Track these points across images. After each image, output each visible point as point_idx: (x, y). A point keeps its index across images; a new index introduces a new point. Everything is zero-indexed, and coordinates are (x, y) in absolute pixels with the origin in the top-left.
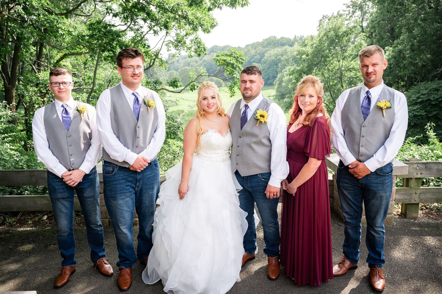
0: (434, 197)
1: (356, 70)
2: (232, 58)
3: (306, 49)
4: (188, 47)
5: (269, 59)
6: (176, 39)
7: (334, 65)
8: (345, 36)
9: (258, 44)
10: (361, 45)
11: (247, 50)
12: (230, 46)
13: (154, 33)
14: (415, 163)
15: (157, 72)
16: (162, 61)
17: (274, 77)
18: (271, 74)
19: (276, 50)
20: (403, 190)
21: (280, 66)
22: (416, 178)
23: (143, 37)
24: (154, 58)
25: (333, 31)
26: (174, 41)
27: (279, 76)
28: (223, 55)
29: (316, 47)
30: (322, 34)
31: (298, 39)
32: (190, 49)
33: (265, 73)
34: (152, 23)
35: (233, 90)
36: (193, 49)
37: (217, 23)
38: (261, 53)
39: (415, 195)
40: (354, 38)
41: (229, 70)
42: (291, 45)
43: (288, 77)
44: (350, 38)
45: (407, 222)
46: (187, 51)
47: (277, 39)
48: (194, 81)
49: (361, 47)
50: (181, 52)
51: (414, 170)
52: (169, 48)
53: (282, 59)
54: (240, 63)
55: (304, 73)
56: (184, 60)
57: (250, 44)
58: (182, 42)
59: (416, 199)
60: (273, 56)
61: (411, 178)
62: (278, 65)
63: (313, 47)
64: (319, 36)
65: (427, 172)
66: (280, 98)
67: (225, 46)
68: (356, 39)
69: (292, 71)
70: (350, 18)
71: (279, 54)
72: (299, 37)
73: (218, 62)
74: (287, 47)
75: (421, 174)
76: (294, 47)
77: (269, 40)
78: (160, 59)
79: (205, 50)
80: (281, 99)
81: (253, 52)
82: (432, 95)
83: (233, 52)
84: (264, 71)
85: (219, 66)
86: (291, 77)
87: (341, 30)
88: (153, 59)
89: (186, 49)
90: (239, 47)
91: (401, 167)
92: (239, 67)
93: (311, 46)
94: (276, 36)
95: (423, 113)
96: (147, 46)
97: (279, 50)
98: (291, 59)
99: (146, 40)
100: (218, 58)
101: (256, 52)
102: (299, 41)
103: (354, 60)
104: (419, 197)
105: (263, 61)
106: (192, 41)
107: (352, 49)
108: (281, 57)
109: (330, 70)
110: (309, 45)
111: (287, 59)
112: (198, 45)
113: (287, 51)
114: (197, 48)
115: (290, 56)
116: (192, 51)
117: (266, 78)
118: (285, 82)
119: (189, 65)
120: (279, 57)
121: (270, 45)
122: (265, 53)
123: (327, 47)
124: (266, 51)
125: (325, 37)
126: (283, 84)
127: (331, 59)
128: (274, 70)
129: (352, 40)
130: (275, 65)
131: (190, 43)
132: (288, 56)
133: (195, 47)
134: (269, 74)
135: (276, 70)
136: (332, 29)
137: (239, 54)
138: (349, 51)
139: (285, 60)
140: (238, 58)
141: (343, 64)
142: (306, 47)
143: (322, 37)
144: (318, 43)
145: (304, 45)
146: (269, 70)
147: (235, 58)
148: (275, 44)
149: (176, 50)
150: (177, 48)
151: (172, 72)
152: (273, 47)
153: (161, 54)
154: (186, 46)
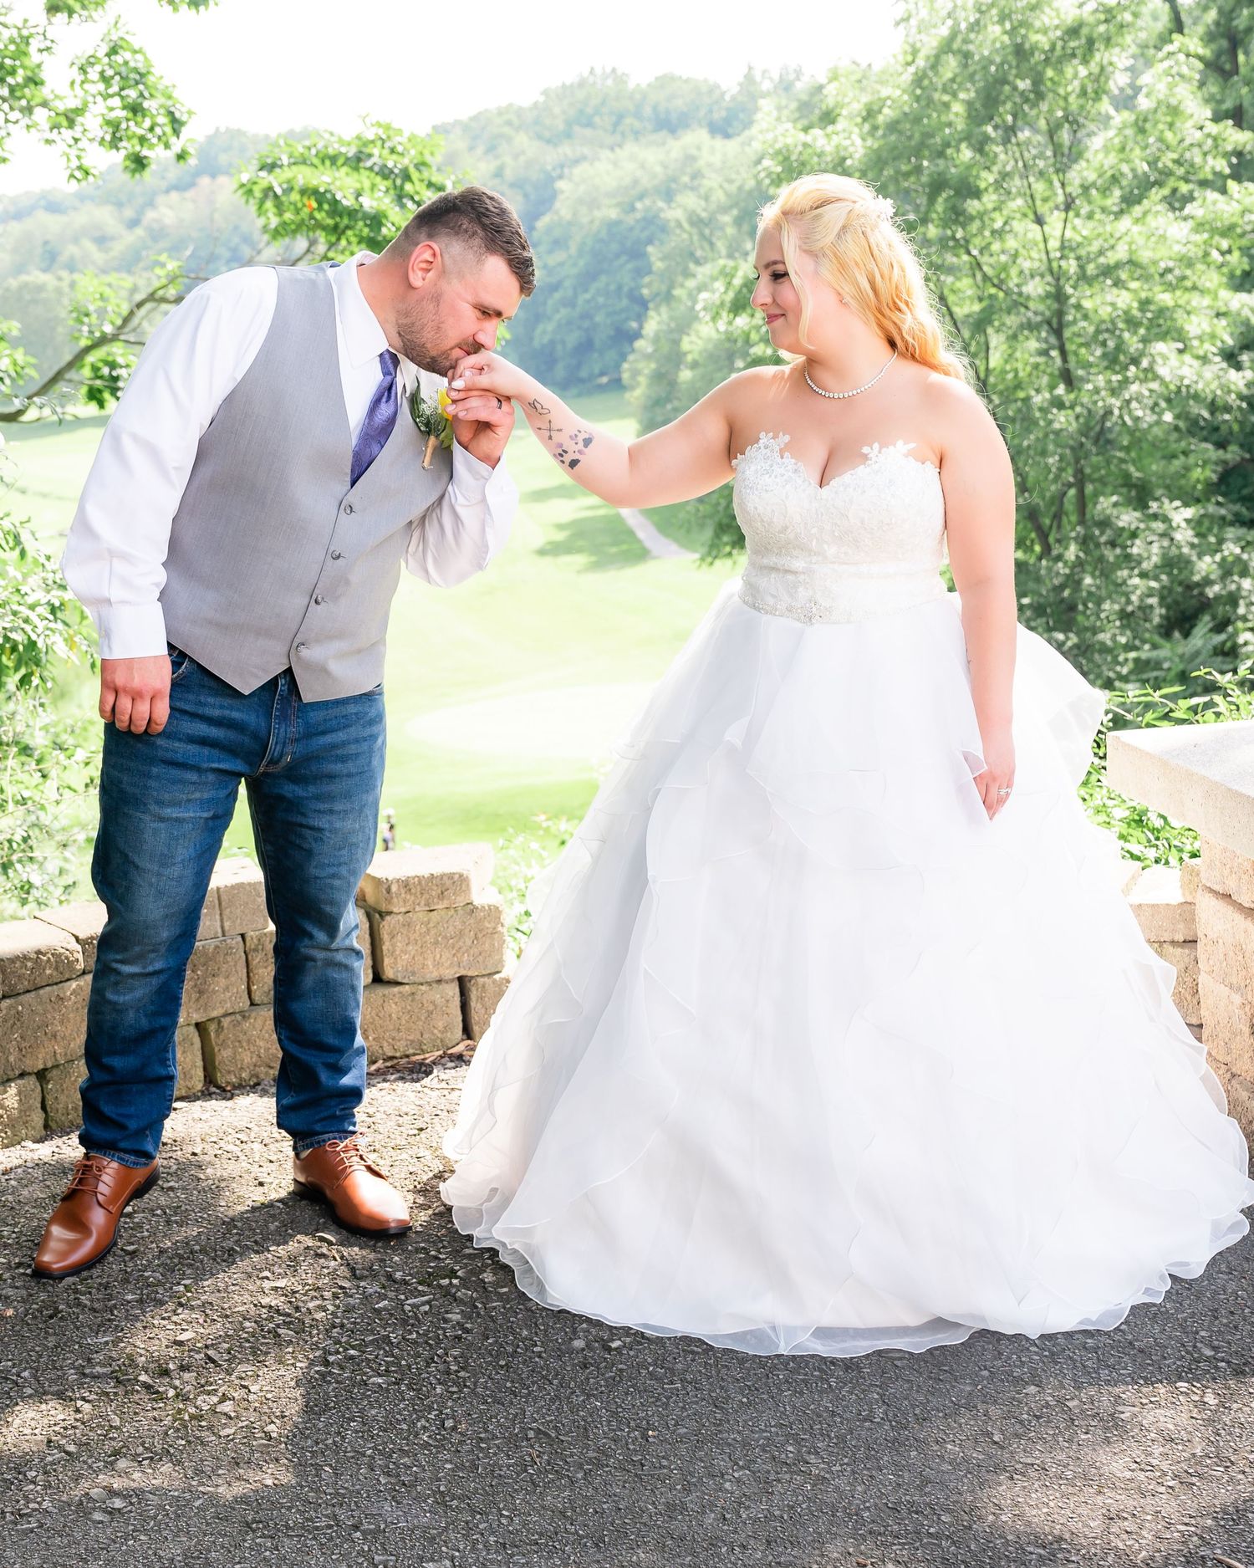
1: (1146, 278)
2: (364, 179)
3: (835, 140)
4: (61, 106)
5: (584, 219)
7: (1011, 243)
8: (1074, 55)
9: (516, 120)
10: (1175, 111)
17: (625, 338)
18: (599, 318)
19: (633, 158)
21: (658, 265)
25: (1001, 21)
27: (653, 324)
28: (303, 161)
29: (893, 127)
30: (930, 43)
31: (766, 86)
32: (71, 124)
33: (564, 312)
36: (92, 122)
38: (534, 177)
40: (1127, 69)
42: (727, 128)
43: (722, 325)
44: (1102, 69)
46: (54, 135)
47: (631, 85)
48: (114, 338)
49: (1171, 126)
53: (668, 215)
57: (457, 123)
58: (13, 72)
60: (609, 195)
62: (644, 255)
63: (875, 128)
64: (915, 52)
68: (1145, 79)
71: (646, 182)
72: (776, 78)
73: (269, 204)
74: (697, 138)
76: (754, 130)
77: (581, 95)
79: (176, 124)
83: (373, 142)
84: (557, 295)
85: (276, 233)
86: (742, 321)
87: (1046, 18)
89: (47, 127)
93: (865, 120)
94: (622, 69)
97: (643, 159)
98: (726, 219)
100: (276, 180)
101: (499, 174)
103: (1137, 210)
105: (549, 229)
106: (82, 69)
107: (1117, 140)
108: (661, 204)
109: (986, 277)
110: (851, 117)
111: (704, 215)
112: (132, 94)
113: (701, 163)
114: (124, 113)
115: (719, 196)
116: (91, 136)
117: (573, 339)
118: (694, 365)
119: (50, 258)
120: (647, 202)
121: (589, 124)
122: (561, 177)
123: (960, 125)
124: (562, 166)
125: (951, 65)
126: (685, 375)
127: (990, 206)
128: (620, 288)
129: (1119, 81)
130: (624, 258)
131: (73, 83)
132: (707, 198)
133: (112, 109)
134: (586, 316)
135: (631, 290)
136: (994, 11)
137: (413, 152)
138: (1101, 156)
139: (686, 225)
140: (407, 177)
141: (1069, 234)
142: (830, 129)
143: (928, 58)
144: (906, 97)
145: (815, 117)
146: (586, 291)
147: (385, 177)
148: (620, 118)
152: (610, 140)
154: (45, 104)
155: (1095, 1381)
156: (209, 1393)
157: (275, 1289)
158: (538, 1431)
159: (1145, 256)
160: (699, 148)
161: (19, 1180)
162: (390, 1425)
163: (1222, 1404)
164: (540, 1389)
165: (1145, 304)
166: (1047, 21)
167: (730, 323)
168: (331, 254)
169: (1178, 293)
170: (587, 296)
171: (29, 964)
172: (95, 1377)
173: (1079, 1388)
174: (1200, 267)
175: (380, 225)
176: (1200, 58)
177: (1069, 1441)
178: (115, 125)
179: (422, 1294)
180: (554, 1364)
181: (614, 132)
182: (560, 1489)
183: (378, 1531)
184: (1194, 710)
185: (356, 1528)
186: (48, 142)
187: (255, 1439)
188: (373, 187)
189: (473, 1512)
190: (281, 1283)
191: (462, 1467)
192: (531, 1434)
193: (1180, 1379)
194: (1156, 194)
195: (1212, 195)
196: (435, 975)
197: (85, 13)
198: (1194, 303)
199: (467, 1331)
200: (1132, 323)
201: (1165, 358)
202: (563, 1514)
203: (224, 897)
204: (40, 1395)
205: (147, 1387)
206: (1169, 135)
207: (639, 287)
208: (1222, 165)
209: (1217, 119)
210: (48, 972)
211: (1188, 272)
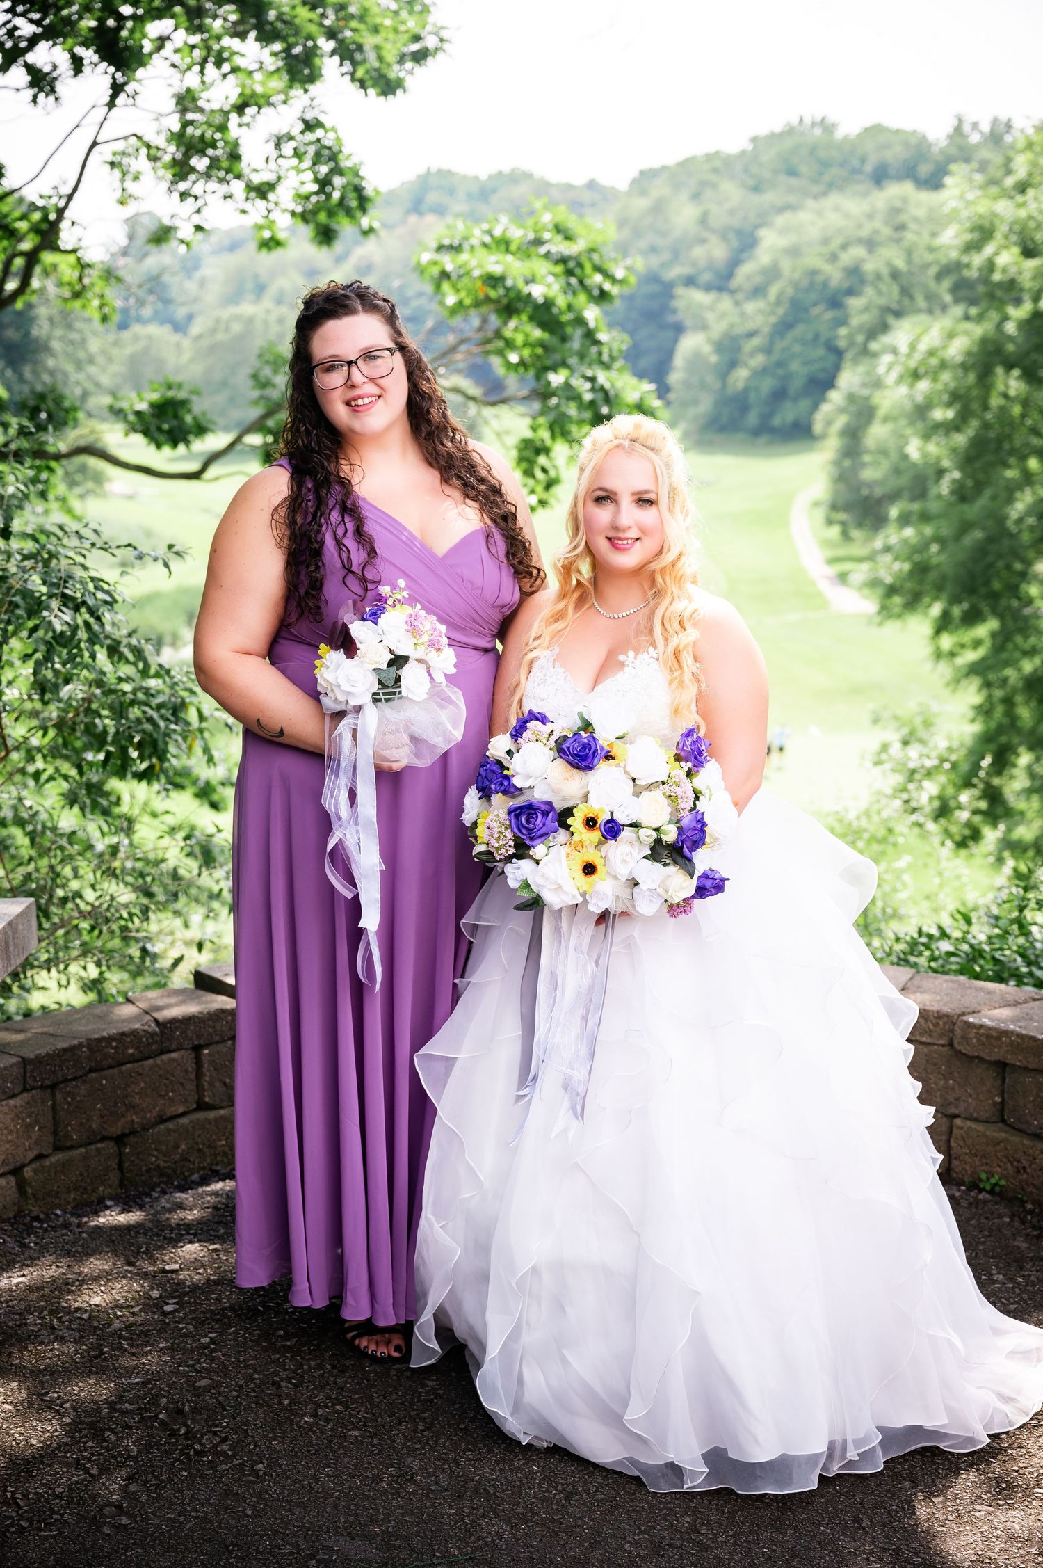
2: (537, 264)
4: (257, 179)
5: (786, 265)
6: (176, 127)
9: (719, 165)
11: (642, 203)
12: (528, 176)
13: (32, 84)
16: (81, 266)
17: (822, 384)
18: (794, 366)
19: (837, 209)
21: (856, 317)
24: (29, 243)
26: (160, 141)
27: (849, 379)
31: (975, 139)
32: (264, 197)
34: (19, 21)
35: (544, 470)
36: (285, 195)
37: (444, 34)
38: (736, 223)
41: (517, 337)
42: (934, 182)
43: (904, 389)
46: (247, 206)
47: (839, 134)
50: (205, 211)
52: (129, 183)
53: (869, 267)
54: (587, 296)
55: (1009, 367)
57: (664, 168)
58: (213, 145)
60: (812, 245)
62: (842, 306)
67: (500, 173)
71: (849, 233)
72: (986, 128)
73: (446, 286)
74: (902, 190)
78: (68, 253)
79: (363, 202)
81: (684, 215)
83: (547, 229)
84: (756, 341)
85: (453, 310)
86: (924, 386)
88: (22, 254)
89: (242, 198)
90: (592, 185)
94: (831, 118)
97: (849, 210)
98: (928, 274)
100: (449, 262)
101: (703, 221)
102: (985, 154)
106: (277, 146)
108: (863, 254)
111: (905, 269)
112: (323, 169)
113: (903, 218)
114: (315, 187)
115: (920, 253)
116: (282, 208)
117: (767, 385)
118: (886, 419)
120: (850, 251)
121: (792, 172)
122: (762, 225)
124: (765, 215)
128: (817, 336)
130: (822, 307)
131: (268, 158)
132: (908, 252)
133: (303, 183)
134: (780, 364)
135: (827, 340)
137: (588, 240)
139: (887, 278)
146: (782, 339)
147: (558, 263)
148: (826, 166)
149: (176, 196)
150: (183, 186)
151: (150, 337)
152: (816, 189)
153: (73, 223)
154: (238, 177)
160: (905, 200)
167: (911, 388)
170: (785, 343)
171: (114, 1044)
181: (817, 183)
186: (244, 212)
187: (245, 1475)
207: (836, 337)
210: (131, 1051)
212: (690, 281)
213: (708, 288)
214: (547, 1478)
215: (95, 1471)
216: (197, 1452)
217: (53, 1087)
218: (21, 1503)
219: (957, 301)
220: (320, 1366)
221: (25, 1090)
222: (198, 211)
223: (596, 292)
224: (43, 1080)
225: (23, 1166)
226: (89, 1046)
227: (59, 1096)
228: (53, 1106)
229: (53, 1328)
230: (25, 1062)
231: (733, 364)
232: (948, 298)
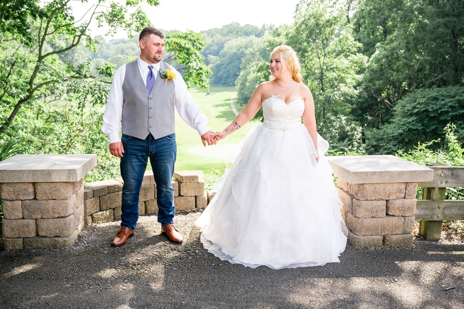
0: (460, 213)
1: (339, 71)
2: (187, 41)
4: (127, 23)
5: (229, 52)
6: (111, 12)
7: (313, 62)
8: (328, 26)
9: (217, 31)
10: (347, 38)
14: (440, 169)
15: (78, 59)
16: (90, 39)
17: (236, 76)
18: (231, 71)
19: (239, 40)
20: (424, 203)
21: (243, 62)
22: (440, 188)
23: (65, 5)
24: (79, 34)
25: (314, 18)
26: (107, 14)
27: (242, 73)
28: (175, 37)
29: (291, 38)
30: (300, 22)
31: (267, 28)
32: (129, 26)
33: (224, 70)
36: (133, 26)
38: (220, 43)
39: (438, 209)
40: (338, 30)
41: (182, 57)
42: (259, 36)
43: (255, 75)
44: (333, 29)
45: (429, 245)
46: (126, 28)
47: (240, 26)
49: (346, 41)
51: (438, 178)
52: (100, 23)
53: (246, 52)
54: (197, 48)
56: (116, 46)
57: (205, 31)
58: (119, 16)
59: (439, 215)
60: (235, 47)
61: (434, 188)
62: (241, 60)
63: (288, 38)
64: (296, 23)
65: (453, 180)
66: (242, 103)
68: (342, 32)
69: (261, 67)
70: (333, 5)
71: (242, 45)
72: (269, 26)
73: (167, 45)
74: (253, 37)
75: (446, 182)
76: (264, 36)
77: (230, 27)
78: (87, 36)
80: (244, 103)
81: (209, 40)
82: (430, 104)
83: (189, 34)
84: (223, 66)
85: (168, 51)
86: (259, 74)
88: (77, 36)
89: (124, 27)
91: (424, 171)
92: (195, 54)
93: (286, 36)
94: (239, 23)
95: (419, 127)
96: (70, 18)
97: (242, 41)
98: (258, 53)
99: (69, 9)
101: (213, 41)
102: (269, 31)
103: (338, 57)
104: (443, 213)
105: (222, 53)
106: (132, 16)
107: (335, 43)
108: (245, 50)
109: (308, 68)
110: (283, 35)
111: (253, 52)
112: (142, 21)
113: (253, 42)
114: (140, 25)
115: (256, 49)
116: (133, 29)
117: (225, 75)
119: (123, 52)
120: (242, 49)
121: (232, 33)
122: (225, 43)
123: (305, 38)
124: (226, 41)
125: (304, 26)
126: (247, 84)
127: (310, 55)
128: (236, 66)
129: (336, 31)
130: (237, 60)
131: (130, 18)
132: (254, 49)
133: (137, 24)
134: (228, 71)
135: (238, 66)
136: (313, 16)
137: (196, 37)
138: (332, 46)
139: (249, 54)
140: (195, 41)
141: (325, 61)
142: (279, 37)
143: (299, 25)
144: (294, 32)
145: (276, 35)
146: (229, 66)
147: (191, 41)
148: (238, 32)
149: (110, 26)
150: (112, 24)
151: (99, 61)
152: (235, 36)
153: (89, 30)
154: (124, 22)
155: (310, 277)
156: (143, 269)
157: (156, 251)
158: (205, 280)
159: (339, 66)
160: (253, 39)
161: (108, 228)
162: (177, 277)
163: (333, 283)
164: (206, 272)
165: (339, 76)
166: (323, 19)
167: (257, 74)
168: (179, 56)
169: (346, 74)
170: (229, 67)
171: (113, 187)
172: (121, 265)
173: (307, 278)
174: (350, 69)
175: (189, 50)
176: (353, 28)
177: (304, 287)
178: (138, 27)
179: (184, 254)
180: (208, 268)
181: (236, 35)
182: (208, 290)
183: (173, 295)
184: (340, 154)
185: (169, 295)
186: (124, 30)
188: (188, 43)
189: (191, 293)
190: (158, 250)
191: (190, 285)
192: (203, 280)
193: (326, 278)
194: (342, 54)
195: (353, 55)
196: (190, 195)
197: (134, 5)
198: (348, 76)
199: (192, 261)
200: (336, 79)
201: (342, 86)
202: (208, 295)
203: (151, 177)
204: (111, 268)
205: (131, 267)
206: (345, 43)
208: (356, 50)
209: (355, 40)
211: (348, 70)
212: (210, 54)
213: (214, 55)
214: (219, 277)
215: (116, 277)
216: (139, 273)
217: (99, 197)
218: (100, 285)
219: (263, 59)
220: (165, 255)
221: (93, 197)
222: (115, 29)
223: (198, 48)
224: (97, 195)
225: (92, 214)
226: (108, 188)
227: (101, 198)
228: (100, 201)
229: (103, 248)
230: (94, 191)
231: (219, 71)
232: (262, 59)
